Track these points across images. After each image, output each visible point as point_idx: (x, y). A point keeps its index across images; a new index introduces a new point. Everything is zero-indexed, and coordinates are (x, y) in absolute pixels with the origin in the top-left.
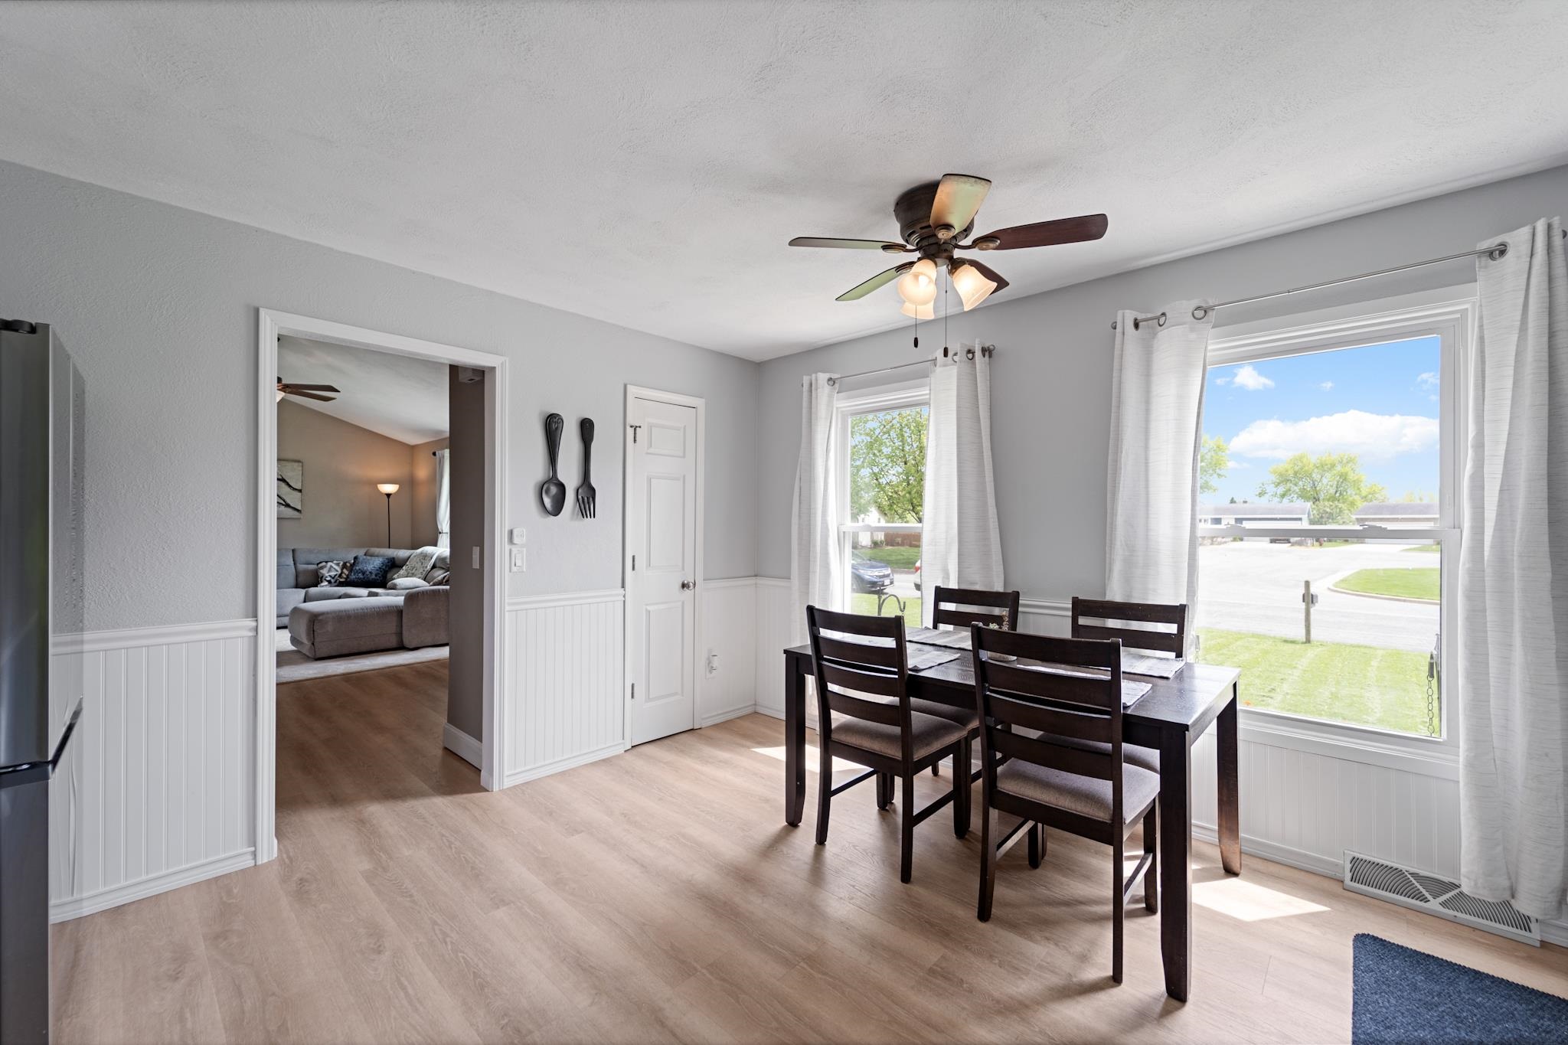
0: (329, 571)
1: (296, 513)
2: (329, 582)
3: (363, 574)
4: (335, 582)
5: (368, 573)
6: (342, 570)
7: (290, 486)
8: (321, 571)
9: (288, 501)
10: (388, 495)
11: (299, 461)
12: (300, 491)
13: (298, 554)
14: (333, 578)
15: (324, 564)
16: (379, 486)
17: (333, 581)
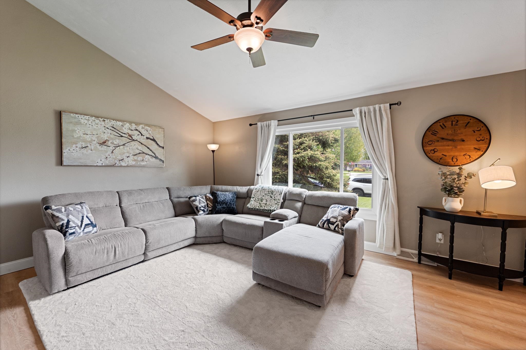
0: (200, 203)
1: (161, 162)
2: (203, 210)
3: (226, 205)
4: (207, 211)
5: (228, 204)
6: (207, 202)
7: (158, 144)
8: (194, 203)
9: (157, 155)
10: (213, 151)
11: (161, 127)
12: (163, 148)
13: (172, 192)
14: (205, 208)
15: (194, 198)
16: (208, 145)
17: (206, 210)
